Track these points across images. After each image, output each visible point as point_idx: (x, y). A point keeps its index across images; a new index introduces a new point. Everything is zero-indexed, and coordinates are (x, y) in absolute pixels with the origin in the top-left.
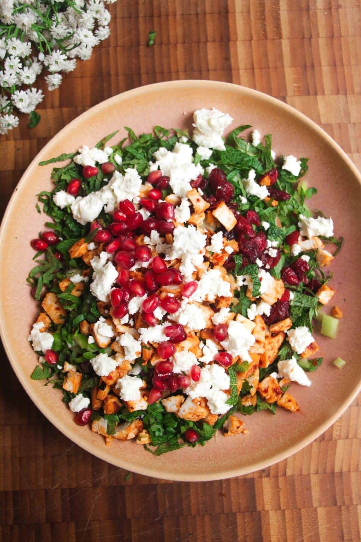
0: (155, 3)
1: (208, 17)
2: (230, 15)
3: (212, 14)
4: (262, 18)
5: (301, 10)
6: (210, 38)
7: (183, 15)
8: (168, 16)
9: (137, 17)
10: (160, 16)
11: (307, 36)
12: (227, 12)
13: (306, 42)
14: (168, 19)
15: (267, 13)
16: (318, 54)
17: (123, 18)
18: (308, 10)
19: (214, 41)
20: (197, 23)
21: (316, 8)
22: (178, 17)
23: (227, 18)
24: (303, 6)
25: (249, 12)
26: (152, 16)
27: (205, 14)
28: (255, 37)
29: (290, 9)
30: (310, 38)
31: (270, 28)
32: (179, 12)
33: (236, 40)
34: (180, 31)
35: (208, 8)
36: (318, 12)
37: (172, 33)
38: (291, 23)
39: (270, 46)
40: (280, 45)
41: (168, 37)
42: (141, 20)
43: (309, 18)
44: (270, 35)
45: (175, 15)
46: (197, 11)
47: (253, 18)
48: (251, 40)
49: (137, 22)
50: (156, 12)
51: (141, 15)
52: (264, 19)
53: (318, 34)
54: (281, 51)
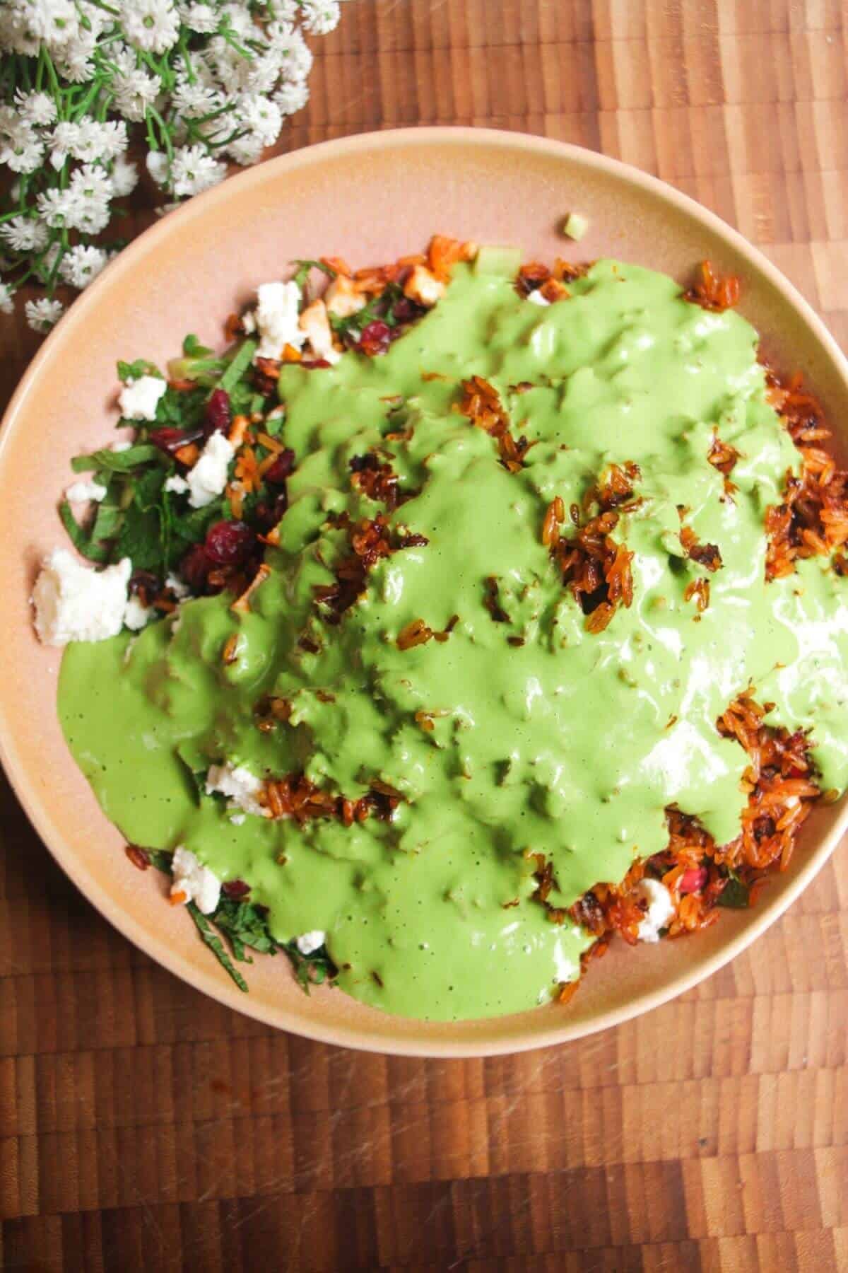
0: (418, 18)
1: (546, 51)
2: (600, 48)
3: (555, 42)
4: (677, 54)
5: (769, 32)
6: (552, 103)
7: (485, 46)
8: (448, 47)
9: (375, 52)
10: (430, 49)
11: (784, 97)
12: (591, 39)
13: (782, 109)
14: (449, 58)
15: (689, 39)
16: (812, 139)
17: (340, 54)
18: (787, 31)
19: (562, 110)
20: (521, 65)
21: (805, 27)
22: (475, 52)
23: (591, 54)
24: (776, 23)
25: (644, 39)
26: (410, 50)
27: (538, 43)
28: (659, 102)
29: (744, 31)
30: (792, 103)
31: (695, 77)
32: (475, 39)
33: (615, 108)
34: (478, 84)
35: (546, 31)
36: (811, 36)
37: (459, 92)
38: (747, 65)
39: (696, 122)
40: (720, 118)
41: (452, 103)
42: (385, 60)
43: (789, 51)
44: (696, 95)
45: (466, 46)
46: (519, 37)
47: (653, 53)
48: (650, 106)
49: (375, 66)
50: (420, 41)
51: (385, 44)
52: (680, 57)
53: (811, 90)
54: (723, 132)
